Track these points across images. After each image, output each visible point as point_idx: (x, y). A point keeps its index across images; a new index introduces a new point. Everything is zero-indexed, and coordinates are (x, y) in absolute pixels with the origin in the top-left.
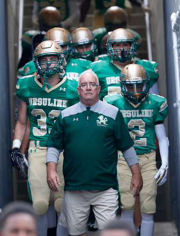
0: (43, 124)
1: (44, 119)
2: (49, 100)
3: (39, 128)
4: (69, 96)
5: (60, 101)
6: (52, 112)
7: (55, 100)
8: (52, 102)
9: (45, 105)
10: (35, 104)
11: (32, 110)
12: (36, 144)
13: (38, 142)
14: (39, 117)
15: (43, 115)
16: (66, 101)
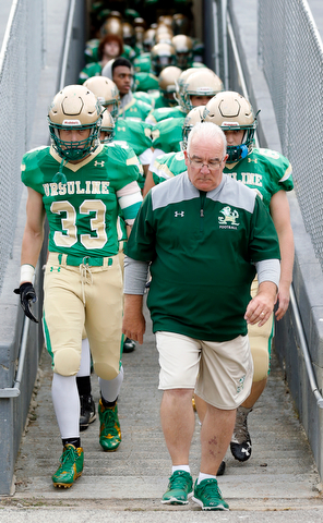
0: (71, 227)
1: (72, 219)
2: (78, 183)
3: (64, 234)
4: (112, 174)
5: (96, 184)
6: (86, 203)
7: (88, 183)
8: (83, 186)
9: (71, 192)
10: (54, 193)
11: (50, 204)
12: (60, 259)
13: (65, 256)
14: (64, 215)
15: (71, 212)
16: (108, 184)
